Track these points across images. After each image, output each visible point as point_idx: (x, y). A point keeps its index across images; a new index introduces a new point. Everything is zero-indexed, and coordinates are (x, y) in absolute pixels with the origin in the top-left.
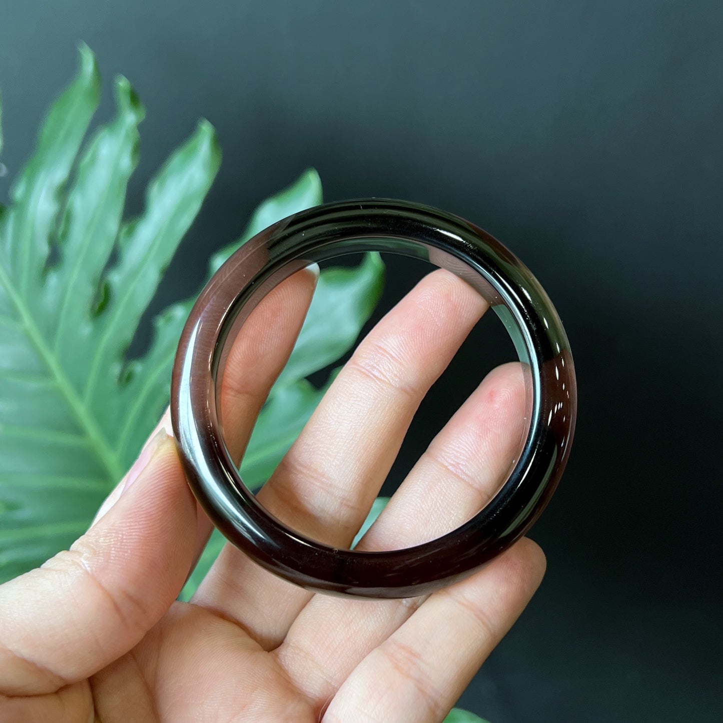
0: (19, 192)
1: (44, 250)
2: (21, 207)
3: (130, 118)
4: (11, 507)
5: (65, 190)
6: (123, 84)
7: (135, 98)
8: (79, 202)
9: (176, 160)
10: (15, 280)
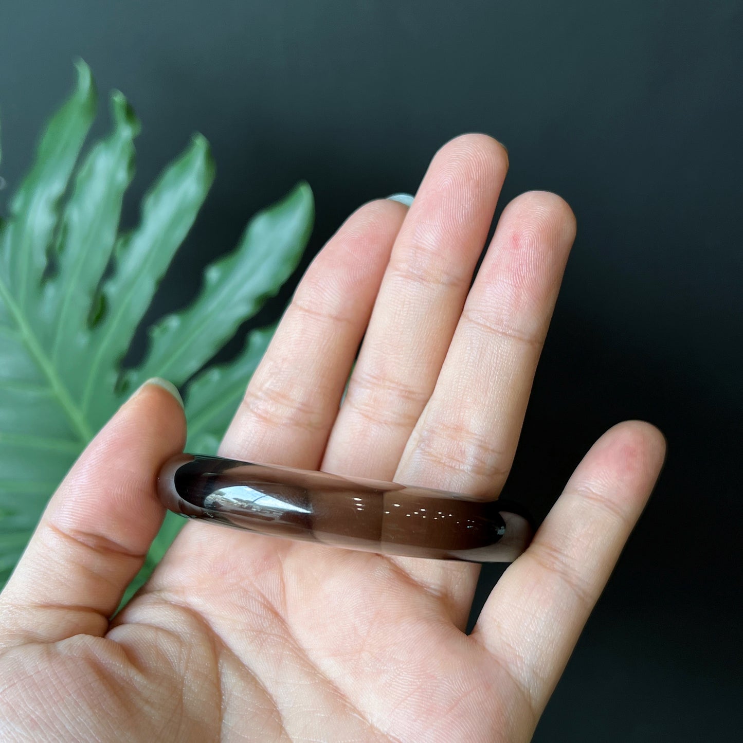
0: (17, 205)
1: (41, 261)
2: (19, 219)
3: (125, 132)
4: (10, 513)
5: (62, 203)
6: (119, 99)
7: (130, 112)
8: (75, 215)
9: (171, 173)
10: (13, 291)
